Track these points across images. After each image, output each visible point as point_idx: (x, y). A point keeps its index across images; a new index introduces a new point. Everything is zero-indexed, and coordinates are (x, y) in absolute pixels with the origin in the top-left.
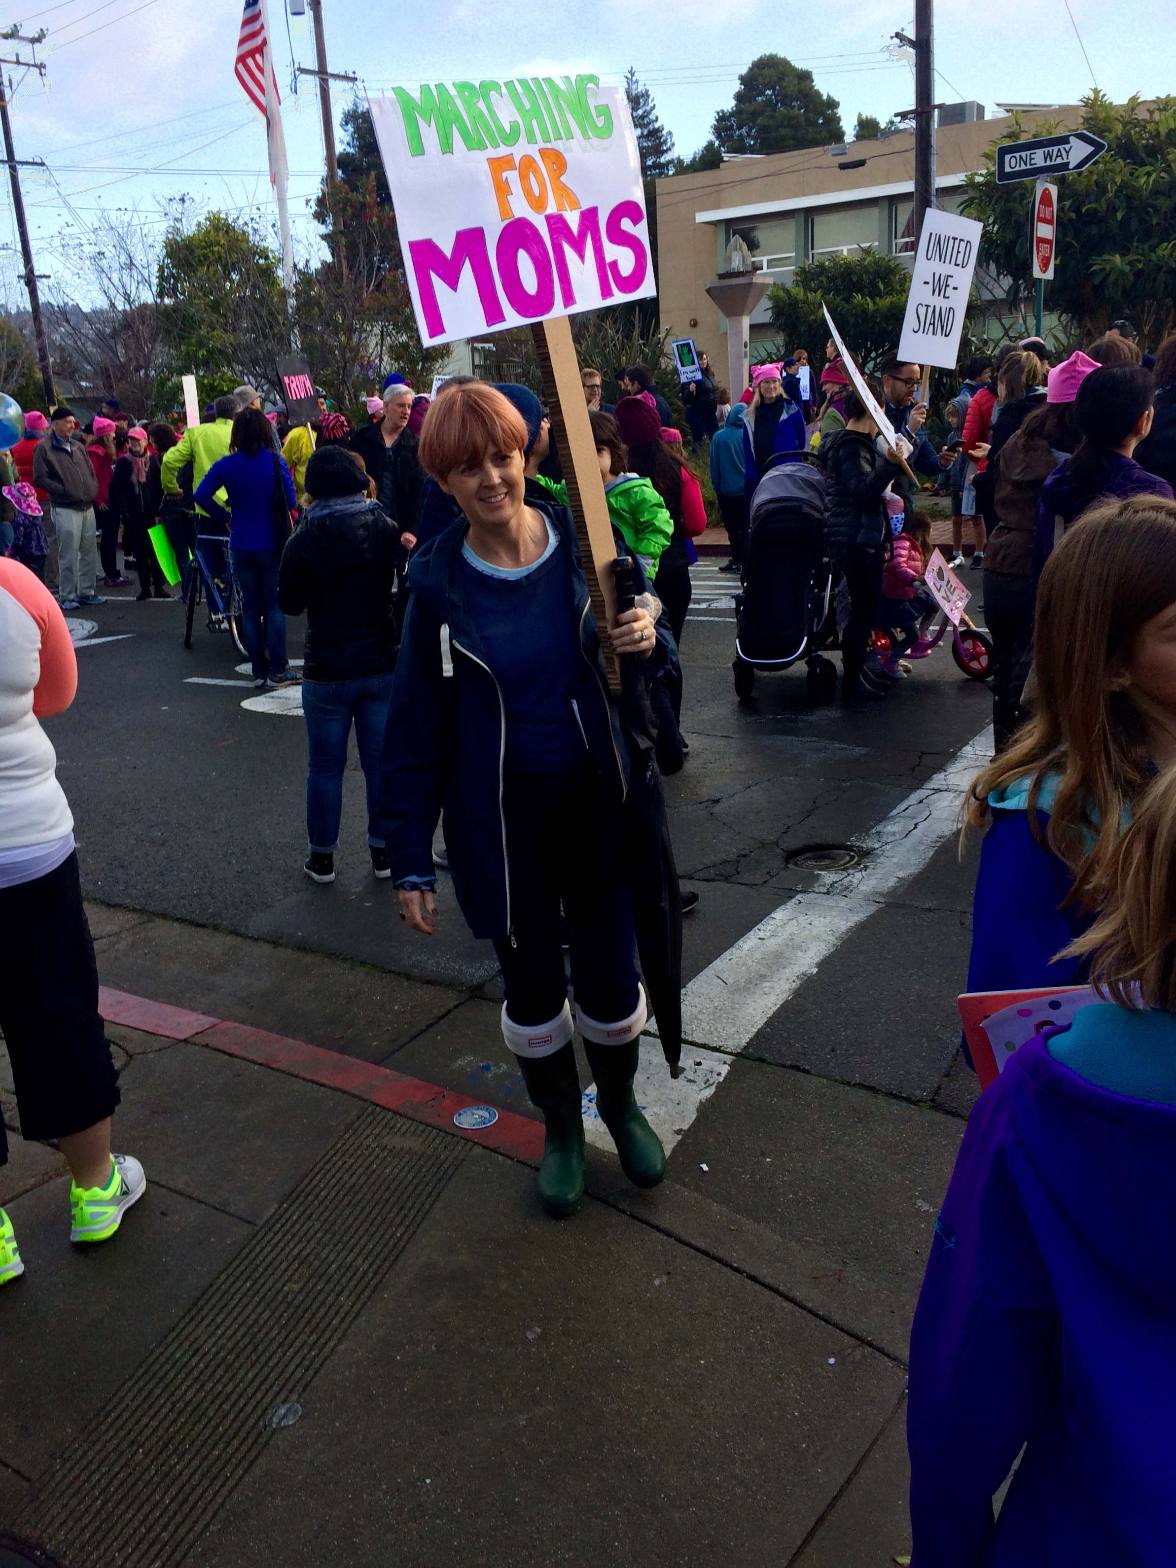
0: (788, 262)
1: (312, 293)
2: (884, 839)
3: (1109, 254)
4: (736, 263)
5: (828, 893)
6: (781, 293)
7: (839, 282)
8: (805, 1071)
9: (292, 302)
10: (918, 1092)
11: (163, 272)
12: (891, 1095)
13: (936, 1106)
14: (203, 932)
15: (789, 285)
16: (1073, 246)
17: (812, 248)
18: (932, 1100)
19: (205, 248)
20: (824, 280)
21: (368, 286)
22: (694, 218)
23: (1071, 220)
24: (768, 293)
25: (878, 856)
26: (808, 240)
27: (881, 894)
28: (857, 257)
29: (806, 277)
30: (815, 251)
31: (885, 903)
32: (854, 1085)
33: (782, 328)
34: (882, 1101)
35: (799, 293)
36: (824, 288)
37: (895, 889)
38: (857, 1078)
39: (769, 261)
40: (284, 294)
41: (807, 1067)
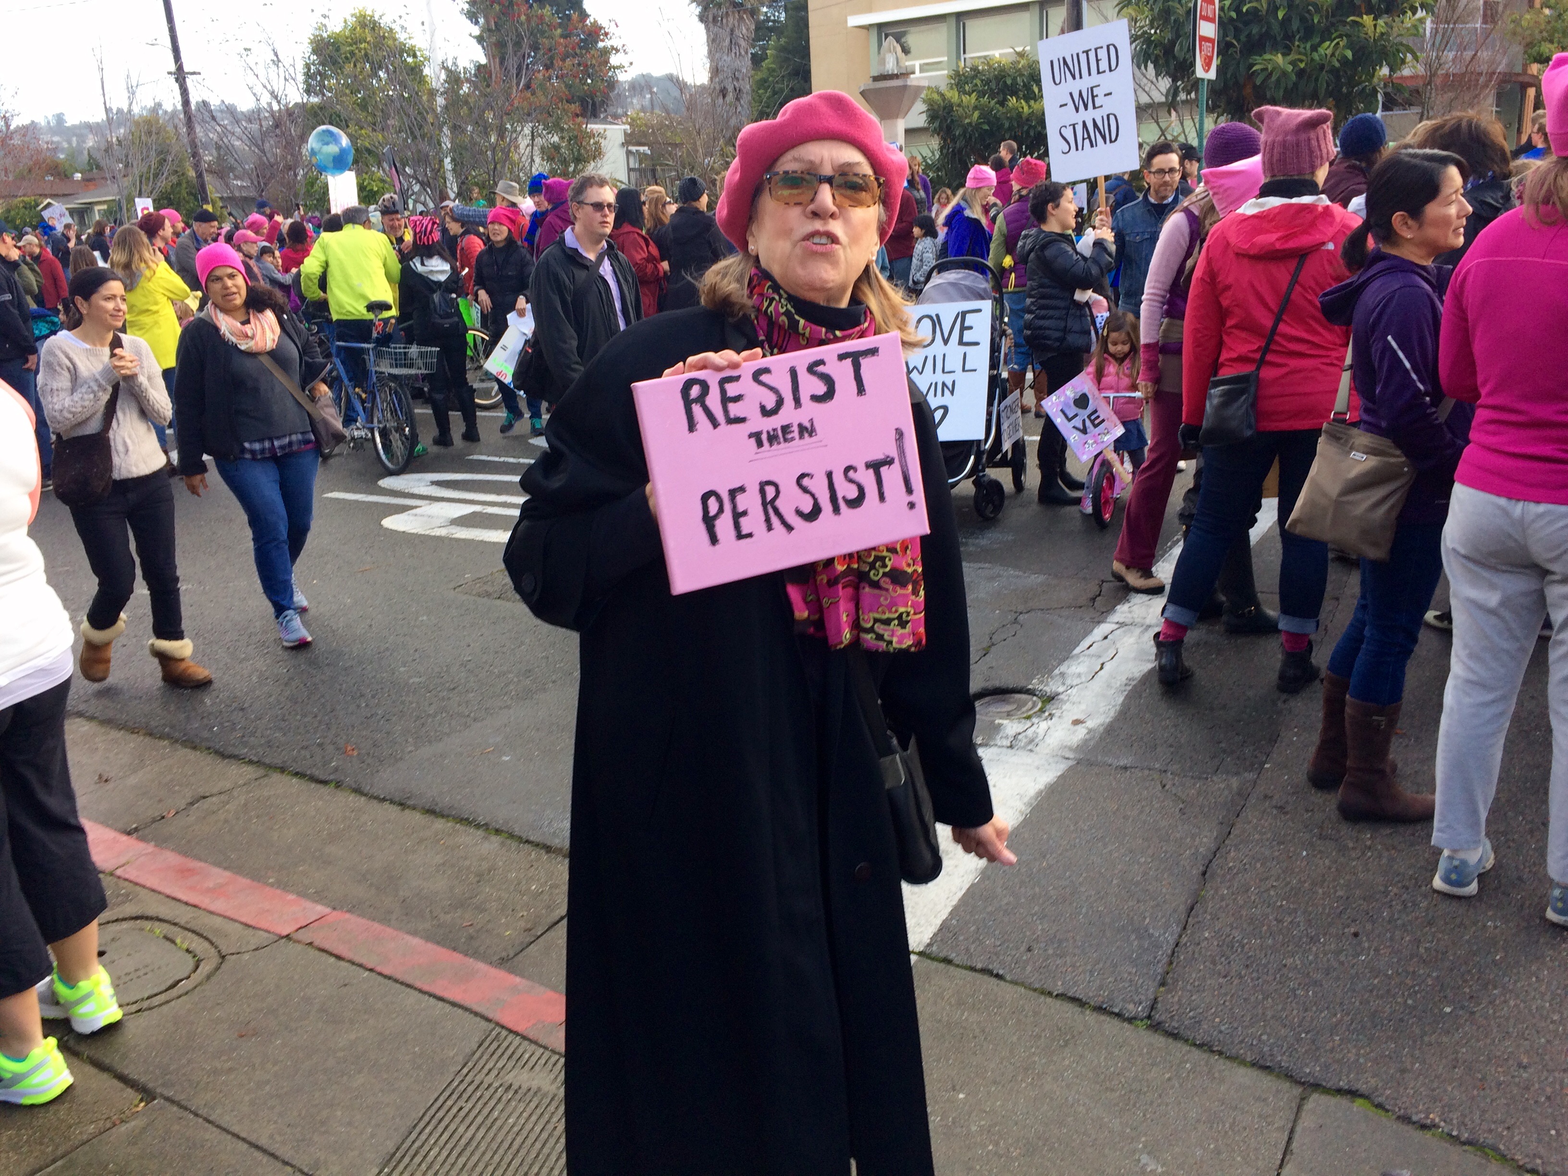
0: (939, 66)
1: (461, 92)
2: (1069, 682)
3: (1271, 53)
4: (890, 66)
5: (1011, 747)
6: (936, 96)
7: (993, 85)
8: (998, 976)
9: (440, 101)
10: (1131, 1007)
11: (309, 69)
12: (1100, 1009)
13: (1156, 1027)
14: (323, 790)
15: (943, 88)
16: (1233, 45)
17: (964, 52)
18: (1149, 1017)
19: (351, 45)
20: (978, 82)
21: (518, 84)
22: (846, 22)
23: (1231, 19)
24: (923, 96)
25: (1064, 702)
26: (961, 45)
27: (1070, 749)
28: (1011, 59)
29: (960, 80)
30: (967, 56)
31: (1074, 759)
32: (1057, 995)
33: (937, 132)
34: (1090, 1017)
35: (953, 96)
36: (979, 92)
37: (1086, 742)
38: (1059, 988)
39: (921, 66)
40: (432, 93)
41: (1001, 972)
